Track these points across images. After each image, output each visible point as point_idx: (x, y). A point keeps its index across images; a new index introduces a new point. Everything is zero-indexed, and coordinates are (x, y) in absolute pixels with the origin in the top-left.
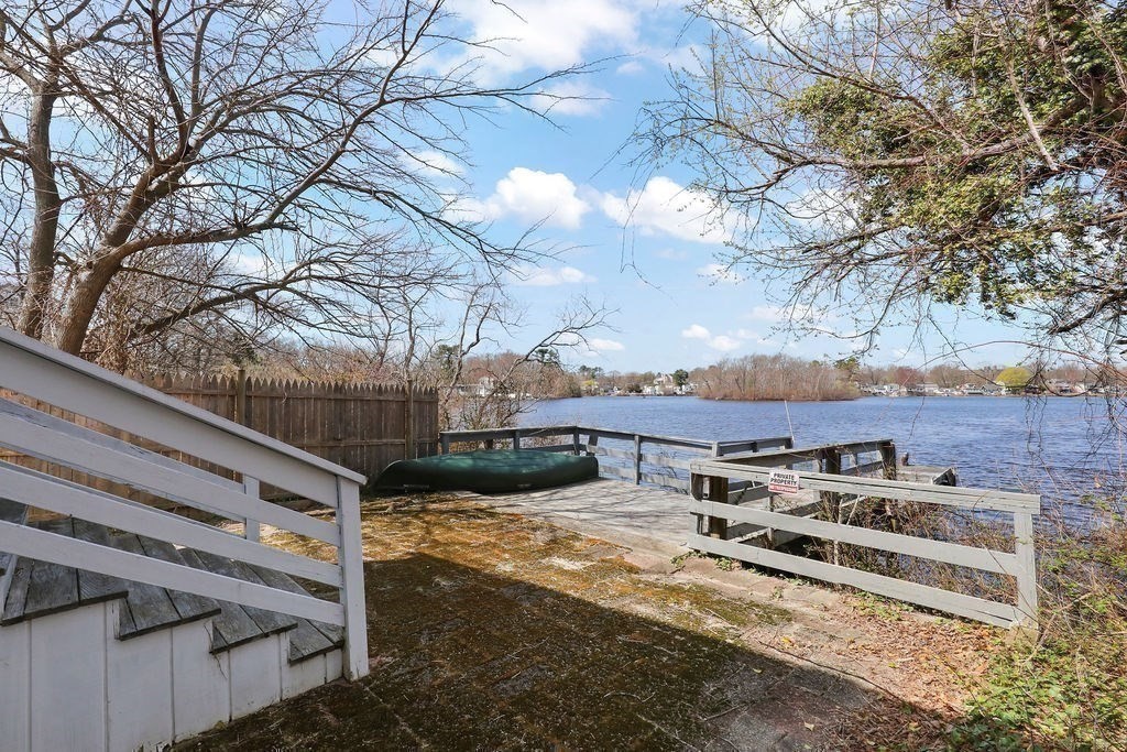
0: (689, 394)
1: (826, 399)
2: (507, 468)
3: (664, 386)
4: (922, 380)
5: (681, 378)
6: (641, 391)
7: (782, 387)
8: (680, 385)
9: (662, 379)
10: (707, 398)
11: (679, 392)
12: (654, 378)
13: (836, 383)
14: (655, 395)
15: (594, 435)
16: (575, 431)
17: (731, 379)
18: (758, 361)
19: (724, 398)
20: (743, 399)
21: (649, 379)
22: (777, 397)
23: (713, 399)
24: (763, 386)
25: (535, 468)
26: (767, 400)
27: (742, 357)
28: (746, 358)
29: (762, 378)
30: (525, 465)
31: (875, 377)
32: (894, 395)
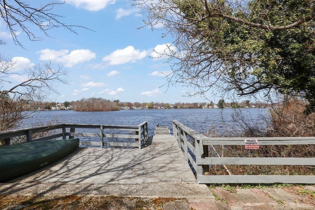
0: (69, 109)
1: (113, 110)
2: (30, 156)
3: (60, 107)
4: (132, 106)
5: (67, 104)
6: (50, 109)
7: (101, 108)
8: (67, 107)
9: (59, 104)
10: (77, 111)
11: (66, 109)
12: (56, 104)
13: (115, 106)
14: (56, 110)
15: (73, 127)
16: (64, 126)
17: (85, 105)
18: (94, 99)
19: (83, 111)
20: (89, 111)
21: (54, 104)
22: (99, 110)
23: (79, 111)
24: (95, 106)
25: (51, 152)
26: (97, 111)
27: (89, 98)
28: (90, 98)
29: (95, 105)
30: (44, 151)
31: (122, 105)
32: (127, 109)
